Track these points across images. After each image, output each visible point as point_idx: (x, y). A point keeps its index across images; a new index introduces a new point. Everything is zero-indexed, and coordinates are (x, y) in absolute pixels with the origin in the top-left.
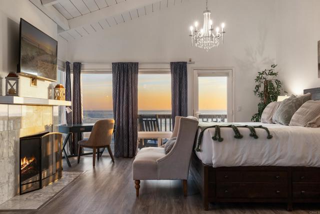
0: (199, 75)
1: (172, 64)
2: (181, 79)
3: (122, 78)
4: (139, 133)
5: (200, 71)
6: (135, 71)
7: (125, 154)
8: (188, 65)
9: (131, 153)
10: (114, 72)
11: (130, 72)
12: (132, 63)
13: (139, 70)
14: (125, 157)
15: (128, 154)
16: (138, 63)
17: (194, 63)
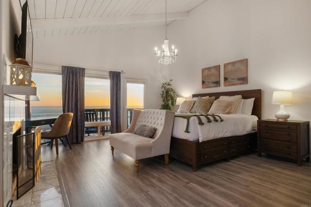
0: (128, 82)
1: (110, 72)
2: (117, 84)
3: (71, 80)
4: (86, 123)
5: (128, 79)
6: (83, 75)
7: (75, 141)
8: (121, 74)
9: (80, 139)
10: (63, 73)
11: (78, 75)
12: (80, 68)
13: (86, 75)
14: (74, 143)
15: (77, 140)
16: (85, 69)
17: (124, 73)
